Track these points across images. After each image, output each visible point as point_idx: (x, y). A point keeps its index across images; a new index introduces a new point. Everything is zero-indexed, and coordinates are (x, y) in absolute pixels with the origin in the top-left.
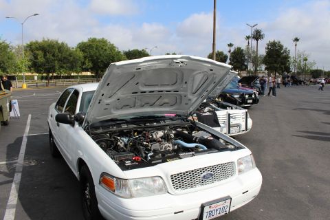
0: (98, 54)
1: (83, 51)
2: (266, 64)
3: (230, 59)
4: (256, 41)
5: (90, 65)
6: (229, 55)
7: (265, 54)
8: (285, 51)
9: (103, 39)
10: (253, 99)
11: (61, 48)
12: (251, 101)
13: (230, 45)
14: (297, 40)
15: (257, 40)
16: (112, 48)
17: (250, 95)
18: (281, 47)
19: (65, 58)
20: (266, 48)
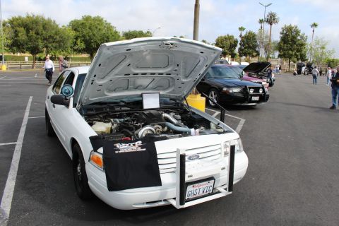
0: (91, 34)
1: (75, 30)
2: (280, 51)
3: (240, 44)
4: (269, 25)
5: (83, 46)
6: (239, 39)
7: (279, 40)
8: (302, 37)
9: (98, 17)
10: (260, 96)
11: (46, 25)
12: (256, 98)
13: (241, 29)
14: (315, 25)
15: (271, 24)
16: (109, 27)
17: (257, 89)
18: (298, 32)
19: (50, 37)
20: (281, 33)
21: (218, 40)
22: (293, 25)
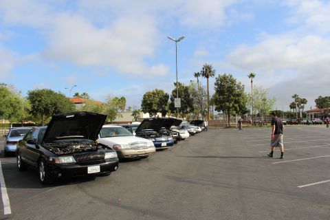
2: (216, 104)
3: (171, 99)
4: (206, 79)
6: (170, 94)
14: (252, 76)
15: (207, 77)
20: (216, 84)
21: (145, 96)
22: (227, 75)
